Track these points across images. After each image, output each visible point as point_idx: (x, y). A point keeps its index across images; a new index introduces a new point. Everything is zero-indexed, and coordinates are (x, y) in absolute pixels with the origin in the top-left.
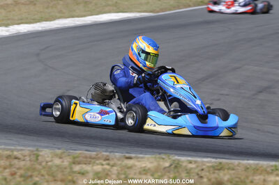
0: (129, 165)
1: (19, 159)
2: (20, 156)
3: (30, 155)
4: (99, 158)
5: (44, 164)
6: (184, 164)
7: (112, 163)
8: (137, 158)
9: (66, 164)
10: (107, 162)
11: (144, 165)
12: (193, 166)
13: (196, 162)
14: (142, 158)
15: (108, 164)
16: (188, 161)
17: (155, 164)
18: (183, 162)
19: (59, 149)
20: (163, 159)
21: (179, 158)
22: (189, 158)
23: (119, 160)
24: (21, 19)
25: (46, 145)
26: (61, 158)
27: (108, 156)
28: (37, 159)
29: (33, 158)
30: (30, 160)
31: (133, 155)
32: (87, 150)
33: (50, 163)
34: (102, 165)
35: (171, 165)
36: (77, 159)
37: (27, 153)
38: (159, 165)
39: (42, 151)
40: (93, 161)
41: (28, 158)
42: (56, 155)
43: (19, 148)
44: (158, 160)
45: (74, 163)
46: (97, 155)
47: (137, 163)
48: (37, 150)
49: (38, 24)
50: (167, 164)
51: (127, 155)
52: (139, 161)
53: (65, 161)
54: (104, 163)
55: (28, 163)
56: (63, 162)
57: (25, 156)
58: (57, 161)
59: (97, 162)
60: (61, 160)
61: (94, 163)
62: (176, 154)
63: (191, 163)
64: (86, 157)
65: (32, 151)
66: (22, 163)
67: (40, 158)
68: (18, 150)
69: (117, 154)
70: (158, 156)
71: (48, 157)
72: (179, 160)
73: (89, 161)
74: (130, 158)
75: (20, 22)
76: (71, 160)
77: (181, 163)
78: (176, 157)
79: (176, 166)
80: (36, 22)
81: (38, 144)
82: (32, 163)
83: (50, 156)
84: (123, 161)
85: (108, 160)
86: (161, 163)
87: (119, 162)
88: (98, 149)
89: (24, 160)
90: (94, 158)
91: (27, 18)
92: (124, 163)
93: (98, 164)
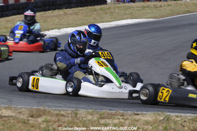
0: (137, 119)
1: (65, 116)
2: (65, 114)
3: (71, 114)
4: (117, 115)
5: (81, 119)
6: (173, 118)
7: (125, 117)
8: (143, 114)
9: (95, 118)
10: (122, 117)
11: (146, 119)
12: (179, 119)
13: (181, 116)
14: (146, 114)
15: (123, 119)
16: (176, 116)
17: (154, 118)
18: (172, 117)
19: (91, 109)
20: (159, 114)
21: (170, 114)
22: (177, 114)
23: (130, 116)
24: (69, 24)
25: (83, 106)
26: (92, 115)
27: (123, 113)
28: (76, 116)
29: (73, 115)
30: (71, 117)
31: (140, 113)
32: (110, 110)
33: (84, 119)
34: (119, 119)
35: (164, 119)
36: (103, 116)
37: (69, 112)
38: (156, 118)
39: (79, 111)
40: (113, 117)
41: (70, 116)
42: (89, 113)
43: (64, 109)
44: (156, 115)
45: (101, 118)
46: (116, 113)
47: (142, 118)
48: (76, 110)
49: (80, 27)
50: (162, 118)
51: (136, 112)
52: (143, 116)
53: (95, 117)
54: (121, 118)
55: (70, 119)
56: (93, 117)
57: (68, 114)
58: (90, 117)
59: (116, 117)
60: (92, 116)
61: (114, 118)
62: (168, 112)
63: (177, 117)
64: (109, 114)
65: (73, 111)
66: (66, 119)
67: (78, 115)
68: (64, 110)
69: (129, 112)
70: (156, 113)
71: (84, 114)
72: (170, 115)
73: (111, 116)
74: (138, 114)
75: (67, 26)
76: (98, 116)
77: (170, 117)
78: (168, 113)
79: (168, 119)
80: (78, 26)
81: (78, 106)
82: (73, 118)
83: (85, 114)
84: (133, 116)
85: (123, 116)
86: (158, 117)
87: (131, 117)
88: (116, 109)
89: (68, 117)
90: (114, 115)
91: (72, 24)
92: (133, 118)
93: (116, 119)
